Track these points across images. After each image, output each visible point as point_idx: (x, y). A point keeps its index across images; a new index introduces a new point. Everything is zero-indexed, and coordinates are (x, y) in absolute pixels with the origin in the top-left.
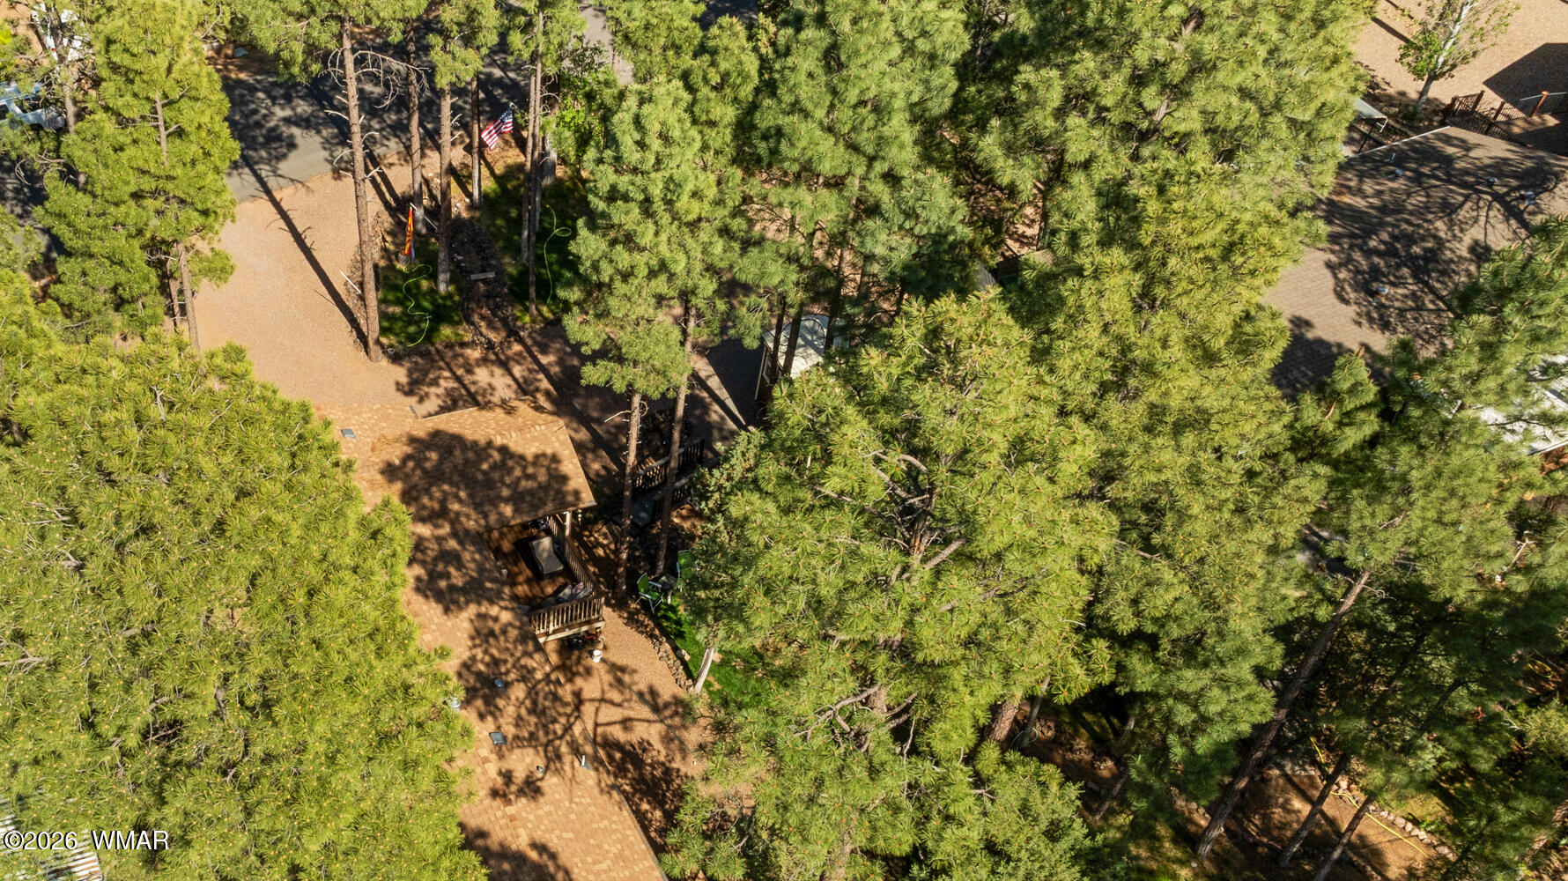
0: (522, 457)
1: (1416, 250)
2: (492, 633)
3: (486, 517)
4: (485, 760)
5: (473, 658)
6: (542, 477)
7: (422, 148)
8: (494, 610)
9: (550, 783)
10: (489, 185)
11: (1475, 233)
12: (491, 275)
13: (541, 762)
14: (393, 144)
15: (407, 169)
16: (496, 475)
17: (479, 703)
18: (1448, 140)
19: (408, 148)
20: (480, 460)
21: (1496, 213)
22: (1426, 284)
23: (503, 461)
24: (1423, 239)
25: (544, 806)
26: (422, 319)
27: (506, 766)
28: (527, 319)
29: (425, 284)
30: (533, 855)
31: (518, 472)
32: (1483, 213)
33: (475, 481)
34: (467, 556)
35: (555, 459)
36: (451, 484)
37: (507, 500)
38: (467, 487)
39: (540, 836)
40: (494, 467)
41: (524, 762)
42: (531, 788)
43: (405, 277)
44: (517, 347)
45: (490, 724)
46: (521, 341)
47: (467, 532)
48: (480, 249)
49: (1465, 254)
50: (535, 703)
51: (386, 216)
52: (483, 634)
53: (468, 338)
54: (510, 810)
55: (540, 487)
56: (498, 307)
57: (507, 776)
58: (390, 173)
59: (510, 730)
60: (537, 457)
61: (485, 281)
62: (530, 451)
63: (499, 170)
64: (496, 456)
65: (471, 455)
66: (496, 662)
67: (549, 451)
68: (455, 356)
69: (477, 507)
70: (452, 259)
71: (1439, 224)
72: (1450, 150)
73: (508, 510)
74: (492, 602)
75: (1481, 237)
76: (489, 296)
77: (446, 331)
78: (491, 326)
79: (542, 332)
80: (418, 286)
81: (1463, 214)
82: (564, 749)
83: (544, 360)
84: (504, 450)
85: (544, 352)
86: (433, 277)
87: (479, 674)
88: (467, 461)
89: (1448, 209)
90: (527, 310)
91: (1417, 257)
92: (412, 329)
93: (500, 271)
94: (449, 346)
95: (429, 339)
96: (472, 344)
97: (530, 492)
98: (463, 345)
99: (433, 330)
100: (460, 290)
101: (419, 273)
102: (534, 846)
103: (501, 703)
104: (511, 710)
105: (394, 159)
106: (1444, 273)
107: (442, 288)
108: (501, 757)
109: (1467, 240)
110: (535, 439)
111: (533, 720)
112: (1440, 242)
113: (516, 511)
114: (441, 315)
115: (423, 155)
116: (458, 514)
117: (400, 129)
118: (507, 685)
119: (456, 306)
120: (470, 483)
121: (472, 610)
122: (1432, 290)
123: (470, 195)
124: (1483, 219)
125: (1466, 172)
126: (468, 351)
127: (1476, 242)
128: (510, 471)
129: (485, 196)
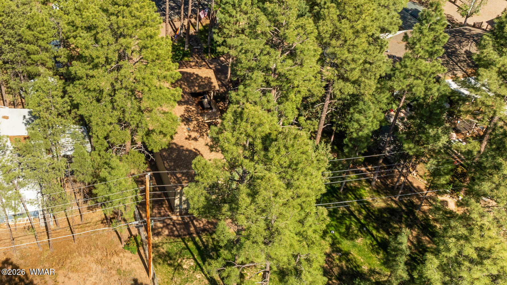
0: (201, 77)
1: (449, 50)
2: (190, 111)
3: (191, 89)
4: (185, 132)
5: (185, 115)
6: (206, 82)
7: (184, 18)
8: (191, 107)
9: (200, 139)
10: (201, 28)
11: (467, 48)
12: (199, 47)
13: (199, 135)
14: (177, 16)
15: (179, 23)
16: (195, 81)
17: (185, 122)
18: (466, 29)
19: (180, 18)
20: (191, 77)
21: (474, 44)
22: (451, 58)
23: (197, 78)
24: (452, 48)
25: (198, 143)
26: (180, 55)
27: (190, 134)
28: (208, 57)
29: (181, 48)
30: (194, 150)
31: (200, 80)
32: (470, 44)
33: (189, 81)
34: (185, 96)
35: (210, 78)
36: (183, 81)
37: (197, 86)
38: (187, 82)
39: (196, 148)
40: (194, 79)
41: (194, 135)
42: (195, 139)
43: (177, 46)
44: (204, 63)
45: (187, 126)
46: (205, 62)
47: (186, 92)
48: (197, 42)
49: (463, 52)
50: (199, 125)
51: (173, 33)
52: (187, 111)
53: (191, 60)
54: (190, 142)
55: (206, 84)
56: (200, 54)
57: (190, 136)
58: (175, 23)
59: (192, 129)
60: (205, 77)
61: (197, 49)
62: (204, 76)
63: (204, 25)
64: (195, 76)
65: (188, 75)
66: (190, 116)
67: (208, 76)
68: (188, 64)
69: (189, 87)
70: (189, 43)
71: (457, 45)
72: (466, 31)
73: (197, 88)
74: (190, 105)
75: (468, 49)
76: (198, 52)
77: (186, 59)
78: (198, 58)
79: (211, 60)
80: (179, 48)
81: (464, 43)
82: (205, 134)
83: (211, 66)
84: (197, 75)
85: (211, 64)
86: (184, 47)
87: (185, 118)
88: (187, 77)
89: (460, 42)
90: (208, 55)
91: (449, 52)
92: (177, 57)
93: (202, 46)
94: (187, 62)
95: (181, 60)
96: (193, 61)
97: (203, 85)
98: (190, 62)
99: (183, 58)
100: (190, 50)
101: (180, 45)
102: (194, 149)
103: (190, 123)
104: (192, 125)
105: (176, 20)
106: (456, 56)
107: (186, 49)
108: (189, 132)
109: (464, 49)
110: (205, 73)
111: (198, 128)
112: (456, 50)
113: (199, 89)
114: (185, 55)
115: (184, 20)
116: (184, 88)
117: (179, 13)
118: (192, 121)
119: (189, 54)
120: (188, 82)
121: (185, 106)
122: (452, 60)
123: (195, 29)
124: (469, 45)
125: (468, 35)
126: (191, 63)
127: (467, 50)
128: (198, 80)
129: (200, 30)
